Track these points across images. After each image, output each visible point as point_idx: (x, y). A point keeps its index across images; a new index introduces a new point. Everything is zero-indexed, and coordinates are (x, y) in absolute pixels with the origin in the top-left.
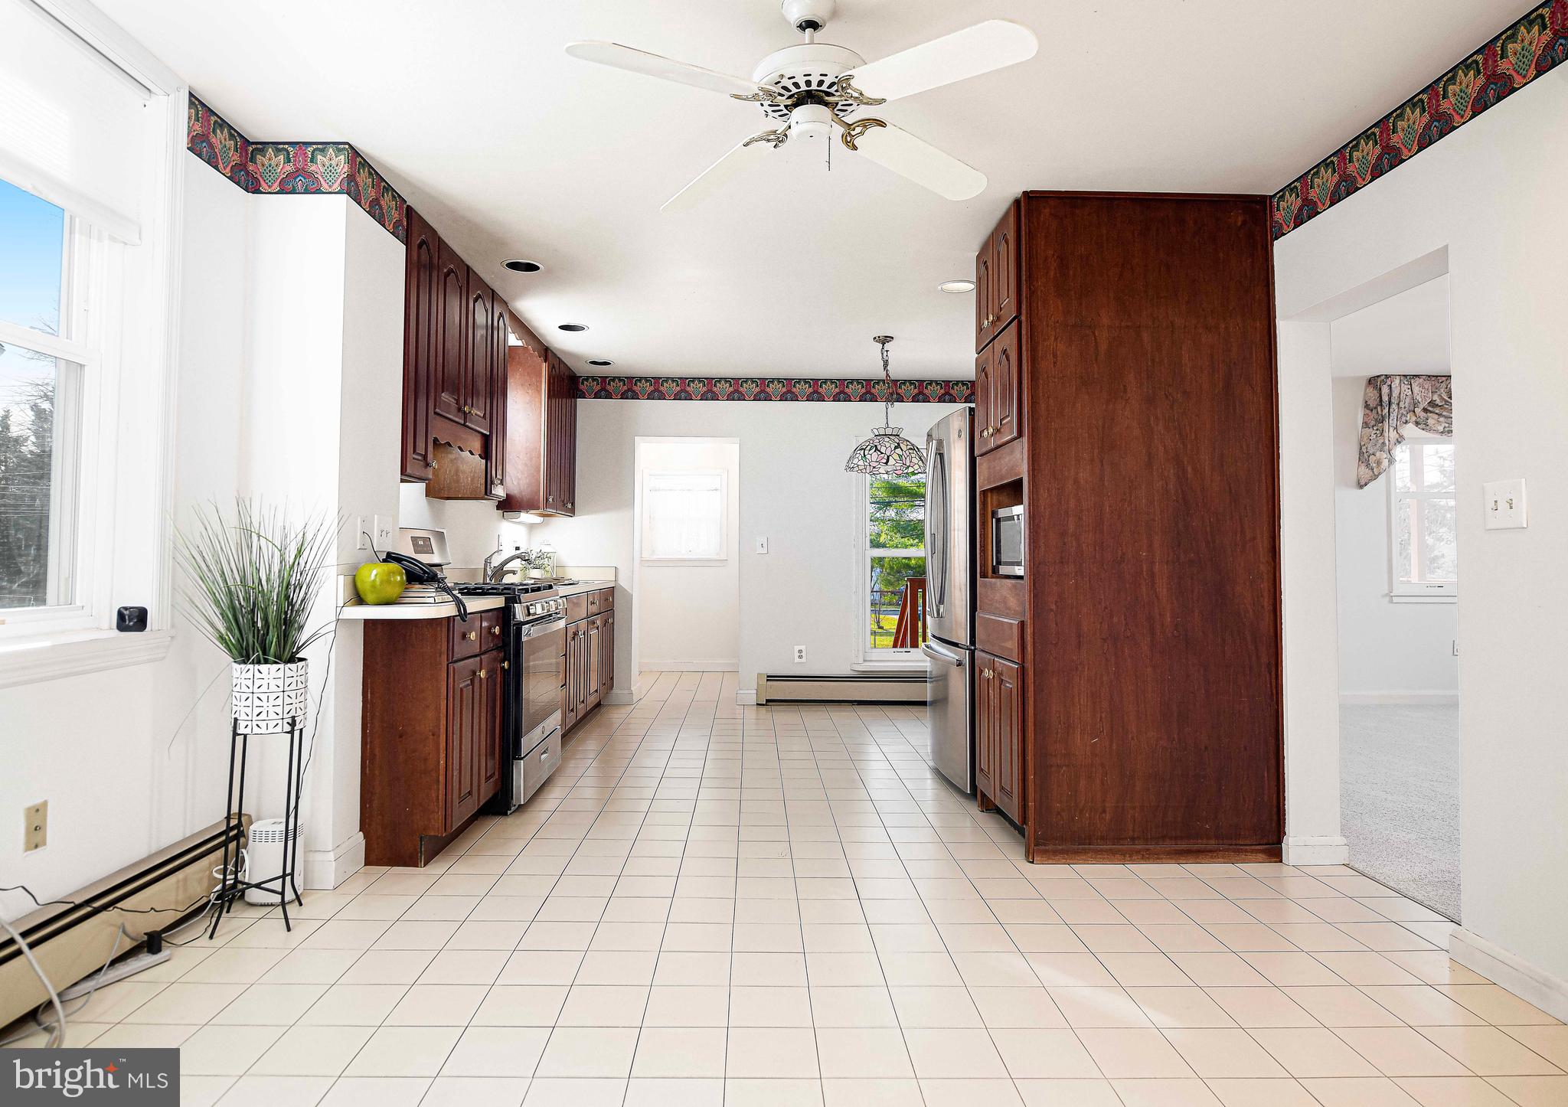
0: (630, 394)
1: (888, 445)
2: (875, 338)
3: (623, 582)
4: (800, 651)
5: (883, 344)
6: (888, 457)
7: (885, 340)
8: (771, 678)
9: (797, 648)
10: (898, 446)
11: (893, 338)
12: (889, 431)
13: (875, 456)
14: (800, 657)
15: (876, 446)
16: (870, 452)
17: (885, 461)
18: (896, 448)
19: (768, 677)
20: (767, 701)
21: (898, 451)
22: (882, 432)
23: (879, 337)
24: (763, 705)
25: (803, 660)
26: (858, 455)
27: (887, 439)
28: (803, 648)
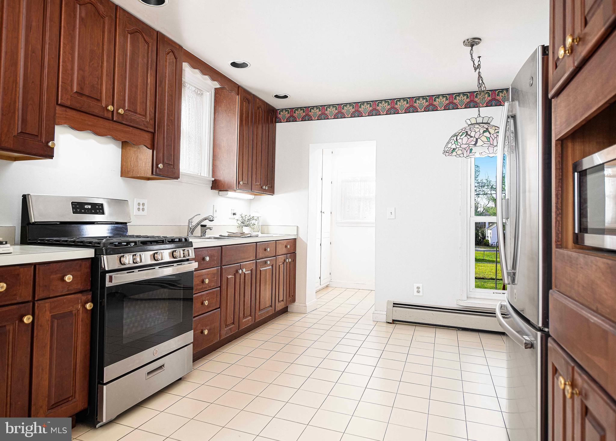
0: (307, 118)
1: (477, 130)
2: (464, 42)
3: (302, 236)
4: (418, 288)
5: (472, 46)
6: (477, 139)
7: (473, 42)
8: (396, 305)
9: (416, 285)
10: (487, 130)
11: (480, 39)
12: (480, 120)
13: (465, 139)
14: (418, 292)
15: (467, 132)
16: (462, 137)
17: (474, 143)
18: (484, 132)
19: (394, 304)
20: (393, 320)
21: (487, 134)
22: (474, 121)
23: (468, 40)
24: (391, 323)
25: (421, 294)
26: (451, 141)
27: (477, 126)
28: (420, 285)
